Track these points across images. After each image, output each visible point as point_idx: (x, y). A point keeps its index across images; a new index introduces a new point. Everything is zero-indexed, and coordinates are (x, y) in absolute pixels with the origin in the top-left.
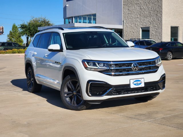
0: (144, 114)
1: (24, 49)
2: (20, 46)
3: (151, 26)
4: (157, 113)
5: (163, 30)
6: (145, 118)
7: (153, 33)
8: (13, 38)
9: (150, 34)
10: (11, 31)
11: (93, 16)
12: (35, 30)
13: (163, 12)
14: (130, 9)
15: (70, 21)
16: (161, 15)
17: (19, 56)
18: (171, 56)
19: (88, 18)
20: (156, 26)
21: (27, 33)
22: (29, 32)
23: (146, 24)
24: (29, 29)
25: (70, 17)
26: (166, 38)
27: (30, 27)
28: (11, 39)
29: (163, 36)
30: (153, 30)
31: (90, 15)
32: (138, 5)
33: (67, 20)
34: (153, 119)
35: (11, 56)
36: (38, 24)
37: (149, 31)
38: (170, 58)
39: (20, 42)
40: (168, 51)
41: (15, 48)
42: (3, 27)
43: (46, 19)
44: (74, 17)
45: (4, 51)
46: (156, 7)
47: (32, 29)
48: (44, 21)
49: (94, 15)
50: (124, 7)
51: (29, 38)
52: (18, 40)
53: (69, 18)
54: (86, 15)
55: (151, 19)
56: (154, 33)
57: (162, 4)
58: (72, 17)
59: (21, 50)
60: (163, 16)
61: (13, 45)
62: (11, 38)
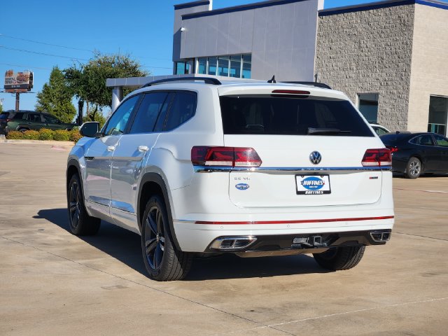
0: (270, 309)
1: (69, 130)
2: (59, 122)
3: (382, 92)
4: (305, 306)
5: (410, 104)
6: (268, 317)
7: (386, 111)
8: (51, 101)
9: (379, 110)
10: (48, 85)
11: (244, 60)
12: (100, 86)
13: (413, 59)
14: (334, 47)
15: (187, 68)
16: (409, 65)
17: (53, 146)
18: (417, 168)
19: (232, 62)
20: (395, 91)
21: (78, 93)
22: (85, 88)
23: (370, 86)
24: (86, 82)
25: (189, 59)
26: (418, 123)
27: (88, 78)
28: (46, 105)
29: (409, 119)
30: (387, 101)
31: (238, 57)
32: (354, 38)
33: (181, 66)
34: (287, 321)
35: (34, 146)
36: (109, 70)
37: (375, 103)
38: (416, 172)
39: (68, 113)
40: (411, 157)
41: (47, 127)
42: (31, 74)
43: (130, 60)
44: (199, 59)
45: (18, 133)
46: (397, 47)
47: (91, 81)
48: (126, 64)
49: (248, 57)
50: (319, 43)
51: (85, 104)
52: (64, 108)
53: (186, 61)
54: (226, 56)
55: (384, 74)
56: (388, 109)
57: (411, 40)
58: (194, 59)
59: (61, 132)
60: (412, 68)
61: (43, 120)
62: (46, 101)
